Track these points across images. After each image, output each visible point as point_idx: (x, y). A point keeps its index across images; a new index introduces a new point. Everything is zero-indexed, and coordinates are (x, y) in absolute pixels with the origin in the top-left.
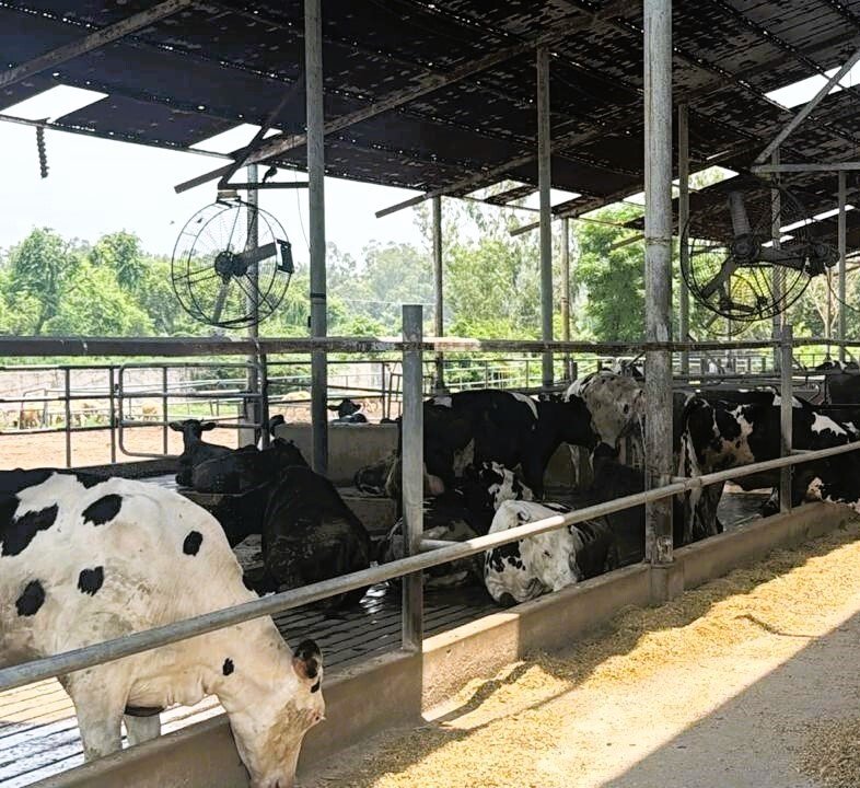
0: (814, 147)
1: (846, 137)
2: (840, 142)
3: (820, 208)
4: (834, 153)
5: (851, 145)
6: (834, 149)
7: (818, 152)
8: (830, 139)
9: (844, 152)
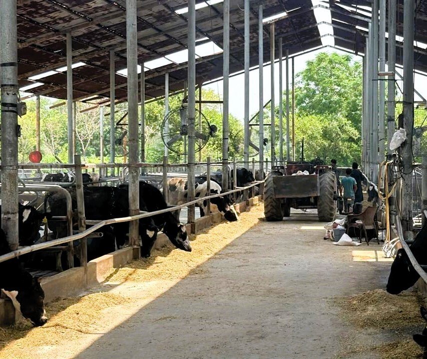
0: (44, 15)
1: (68, 9)
2: (65, 14)
3: (60, 63)
4: (61, 21)
5: (73, 16)
6: (60, 19)
7: (49, 20)
8: (56, 10)
9: (69, 21)
